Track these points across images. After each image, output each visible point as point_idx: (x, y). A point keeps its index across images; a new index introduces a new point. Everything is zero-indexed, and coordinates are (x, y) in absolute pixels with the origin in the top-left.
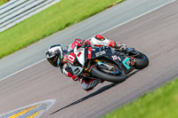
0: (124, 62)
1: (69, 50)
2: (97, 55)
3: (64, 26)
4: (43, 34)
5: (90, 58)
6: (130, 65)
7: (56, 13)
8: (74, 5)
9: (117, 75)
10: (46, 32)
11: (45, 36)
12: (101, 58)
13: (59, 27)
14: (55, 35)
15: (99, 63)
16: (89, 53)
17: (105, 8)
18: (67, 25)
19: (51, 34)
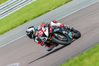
0: (69, 35)
1: (39, 29)
2: (55, 31)
3: (23, 22)
4: (12, 27)
5: (51, 32)
6: (72, 36)
7: (19, 15)
8: (29, 10)
9: (66, 41)
10: (13, 26)
11: (12, 28)
12: (57, 32)
13: (20, 23)
14: (18, 27)
15: (56, 35)
16: (51, 29)
17: (46, 12)
18: (25, 22)
19: (16, 27)
